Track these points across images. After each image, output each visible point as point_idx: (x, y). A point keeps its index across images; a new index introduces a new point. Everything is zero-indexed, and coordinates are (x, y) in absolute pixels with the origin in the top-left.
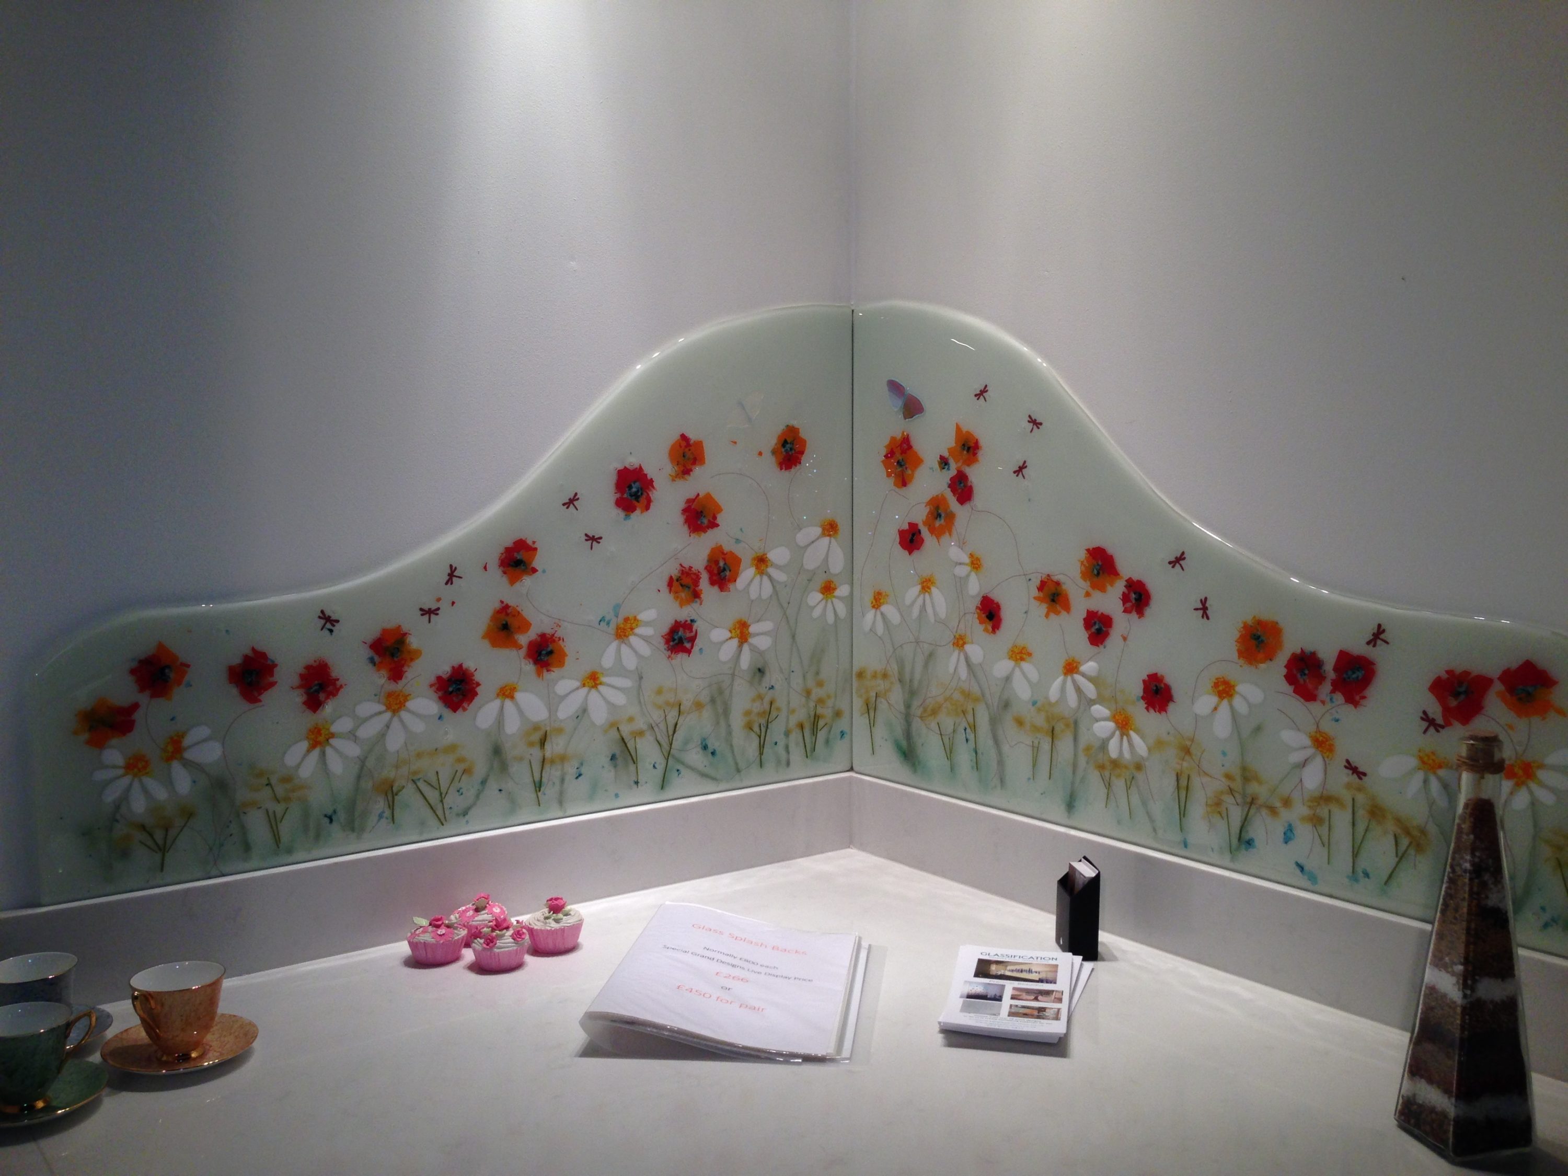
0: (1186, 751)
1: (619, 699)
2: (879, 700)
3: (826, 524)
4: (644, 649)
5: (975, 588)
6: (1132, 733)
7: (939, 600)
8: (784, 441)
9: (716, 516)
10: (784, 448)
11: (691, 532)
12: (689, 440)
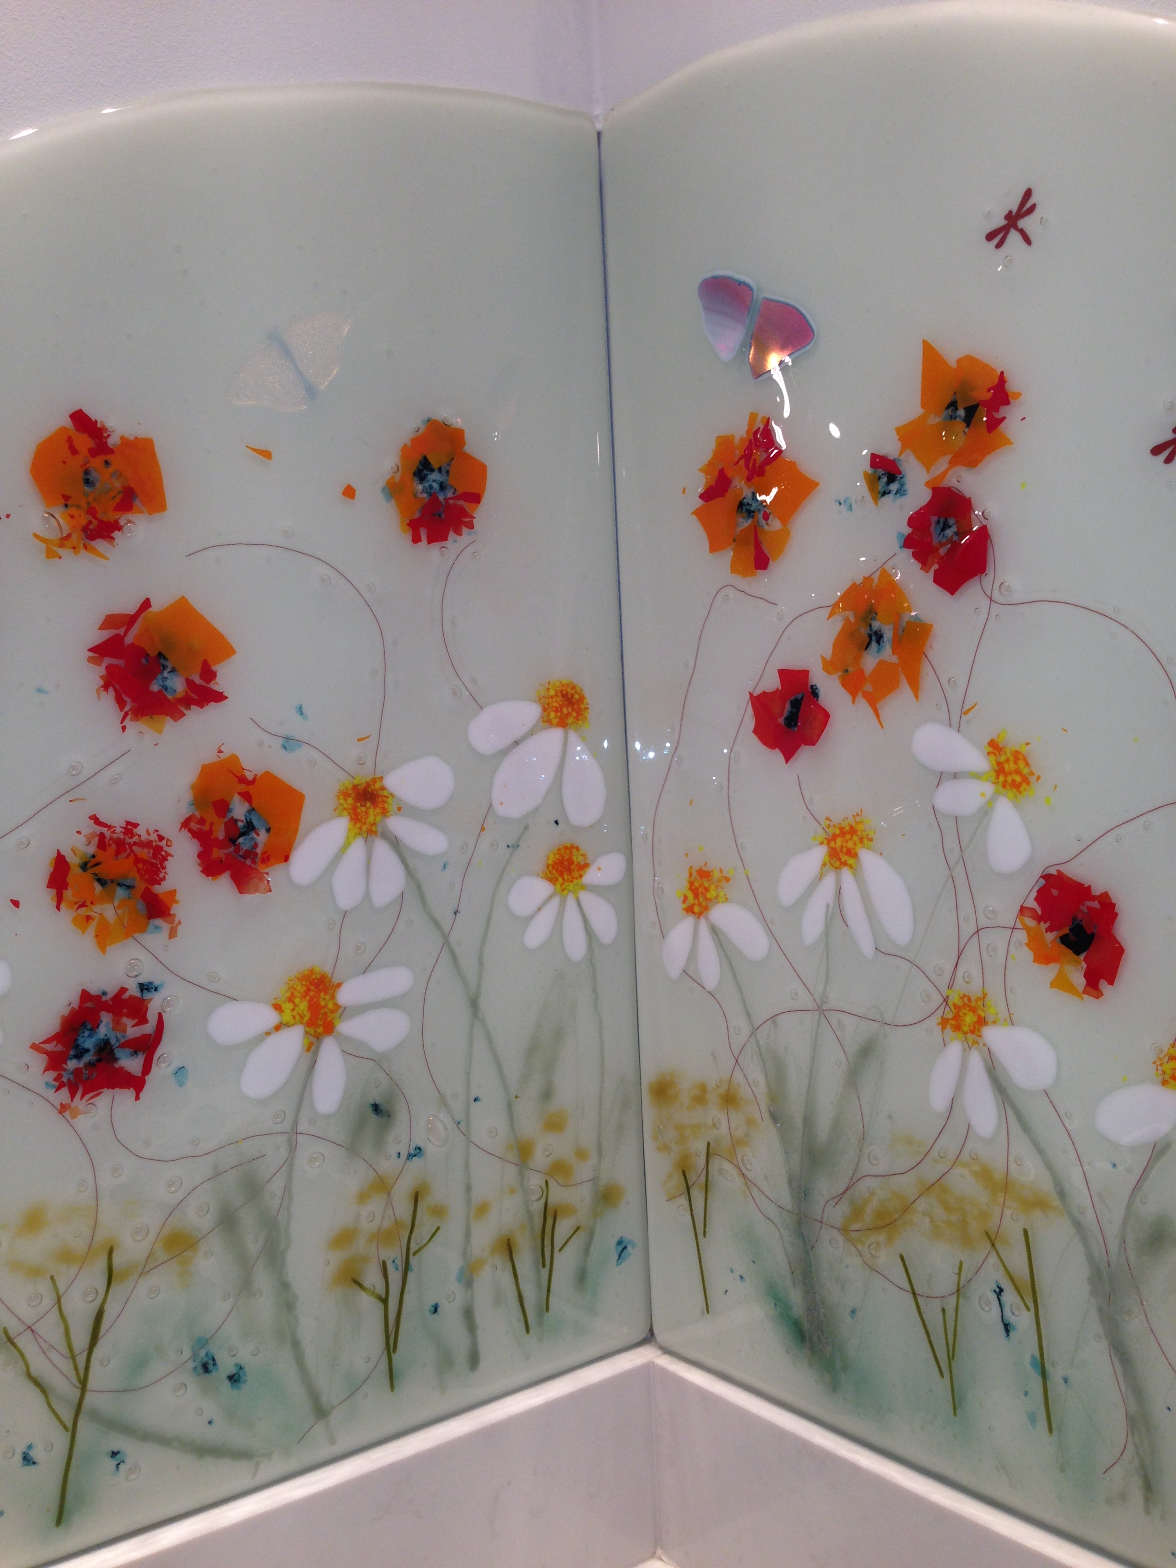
2: (715, 1163)
3: (552, 692)
5: (1013, 849)
7: (886, 888)
8: (422, 461)
9: (214, 668)
10: (424, 482)
11: (129, 717)
12: (105, 435)
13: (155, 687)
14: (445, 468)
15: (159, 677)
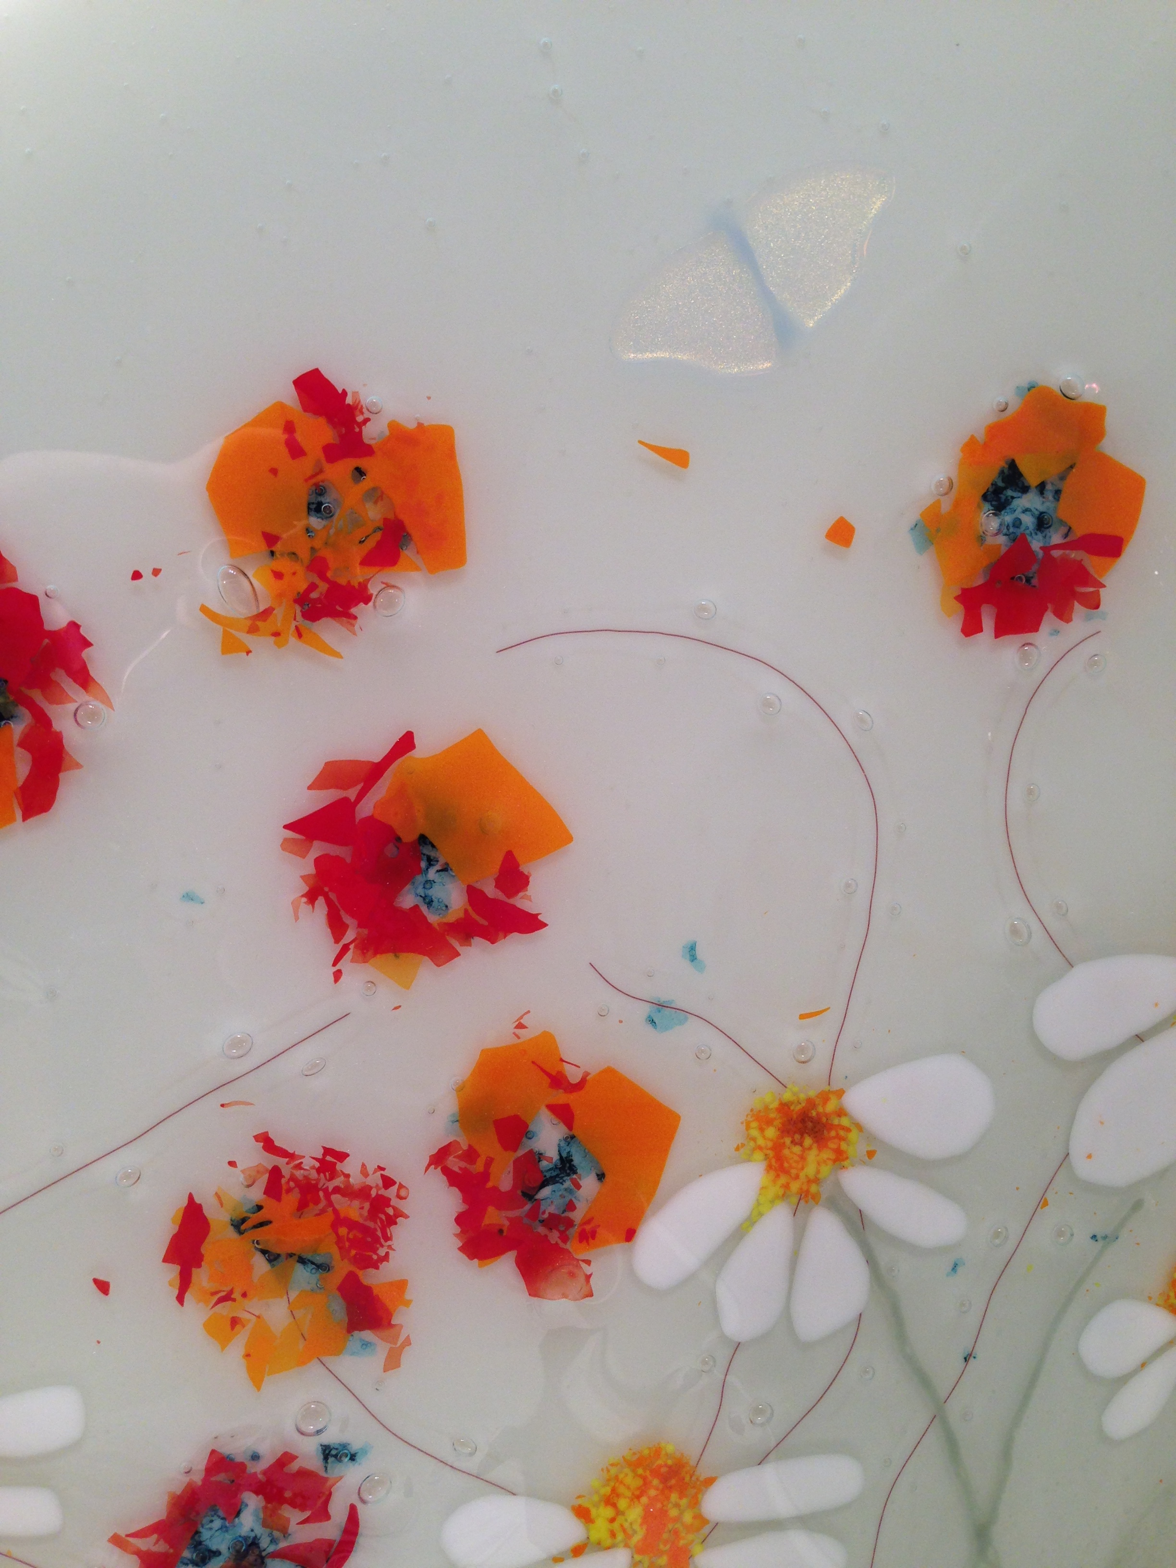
8: (1006, 471)
9: (524, 868)
10: (1003, 512)
11: (349, 955)
12: (360, 419)
13: (408, 900)
14: (1052, 484)
15: (420, 879)
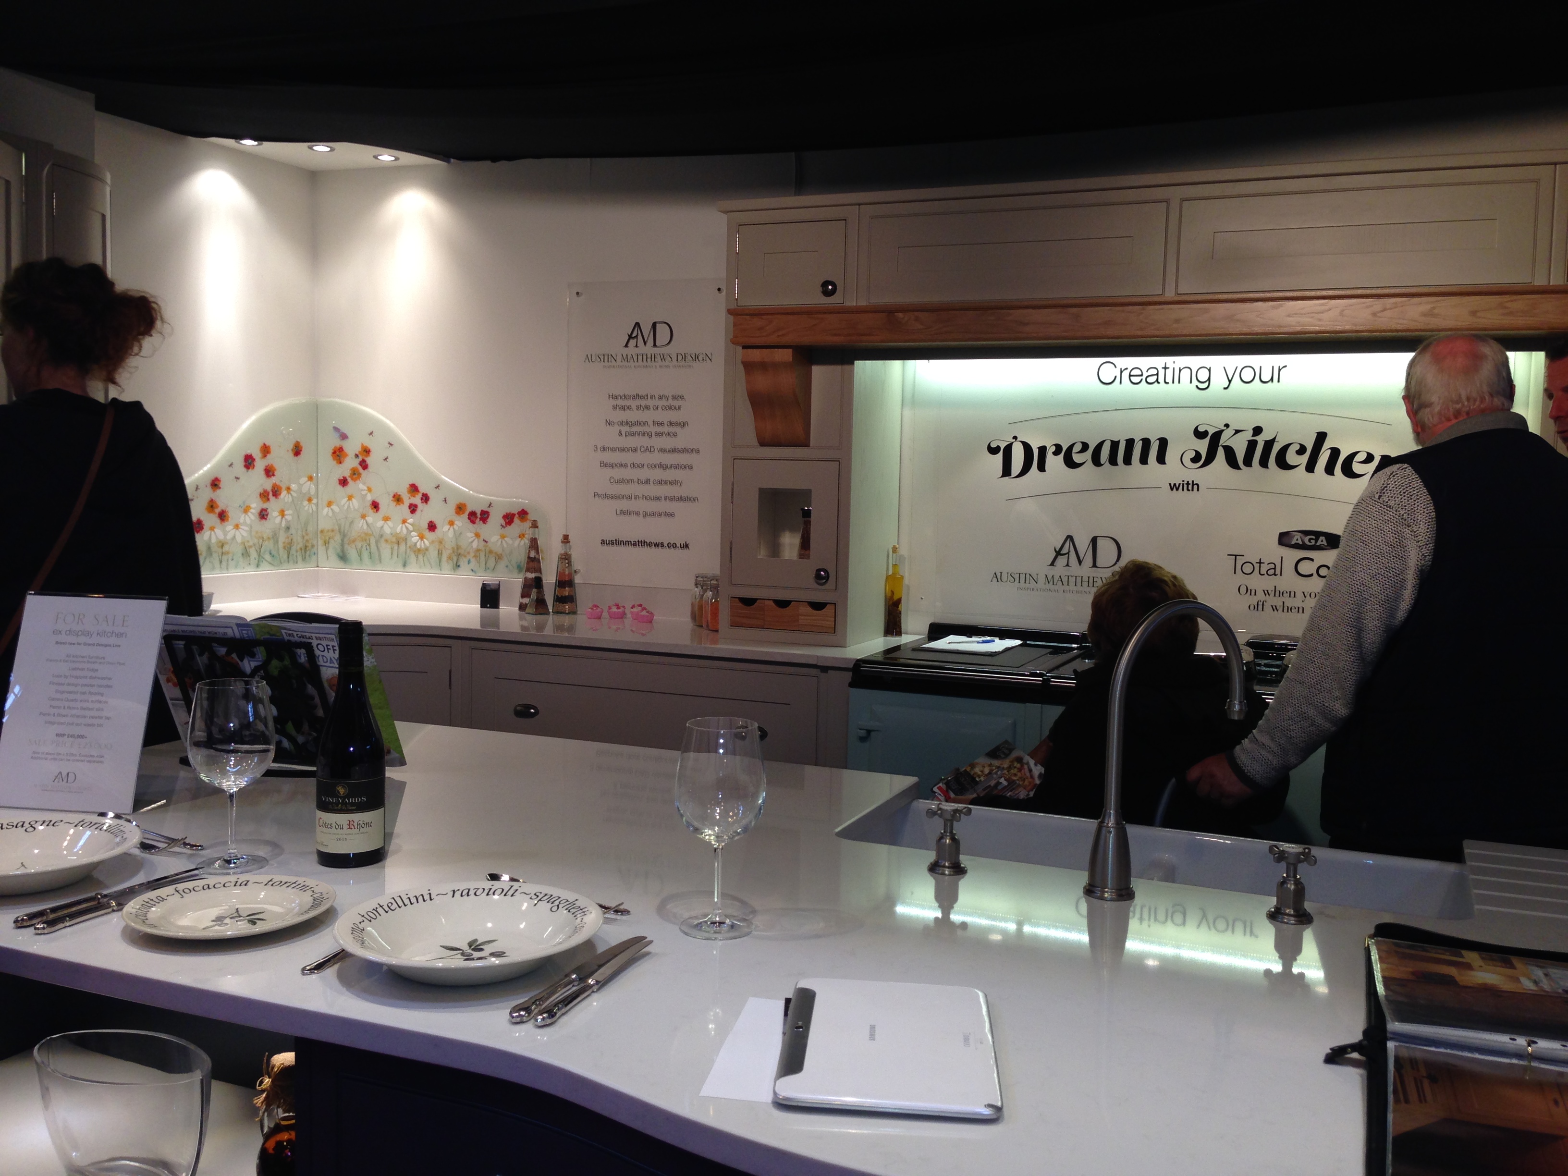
0: (441, 542)
1: (245, 534)
2: (330, 540)
3: (309, 477)
4: (253, 517)
5: (369, 498)
6: (425, 540)
7: (355, 503)
